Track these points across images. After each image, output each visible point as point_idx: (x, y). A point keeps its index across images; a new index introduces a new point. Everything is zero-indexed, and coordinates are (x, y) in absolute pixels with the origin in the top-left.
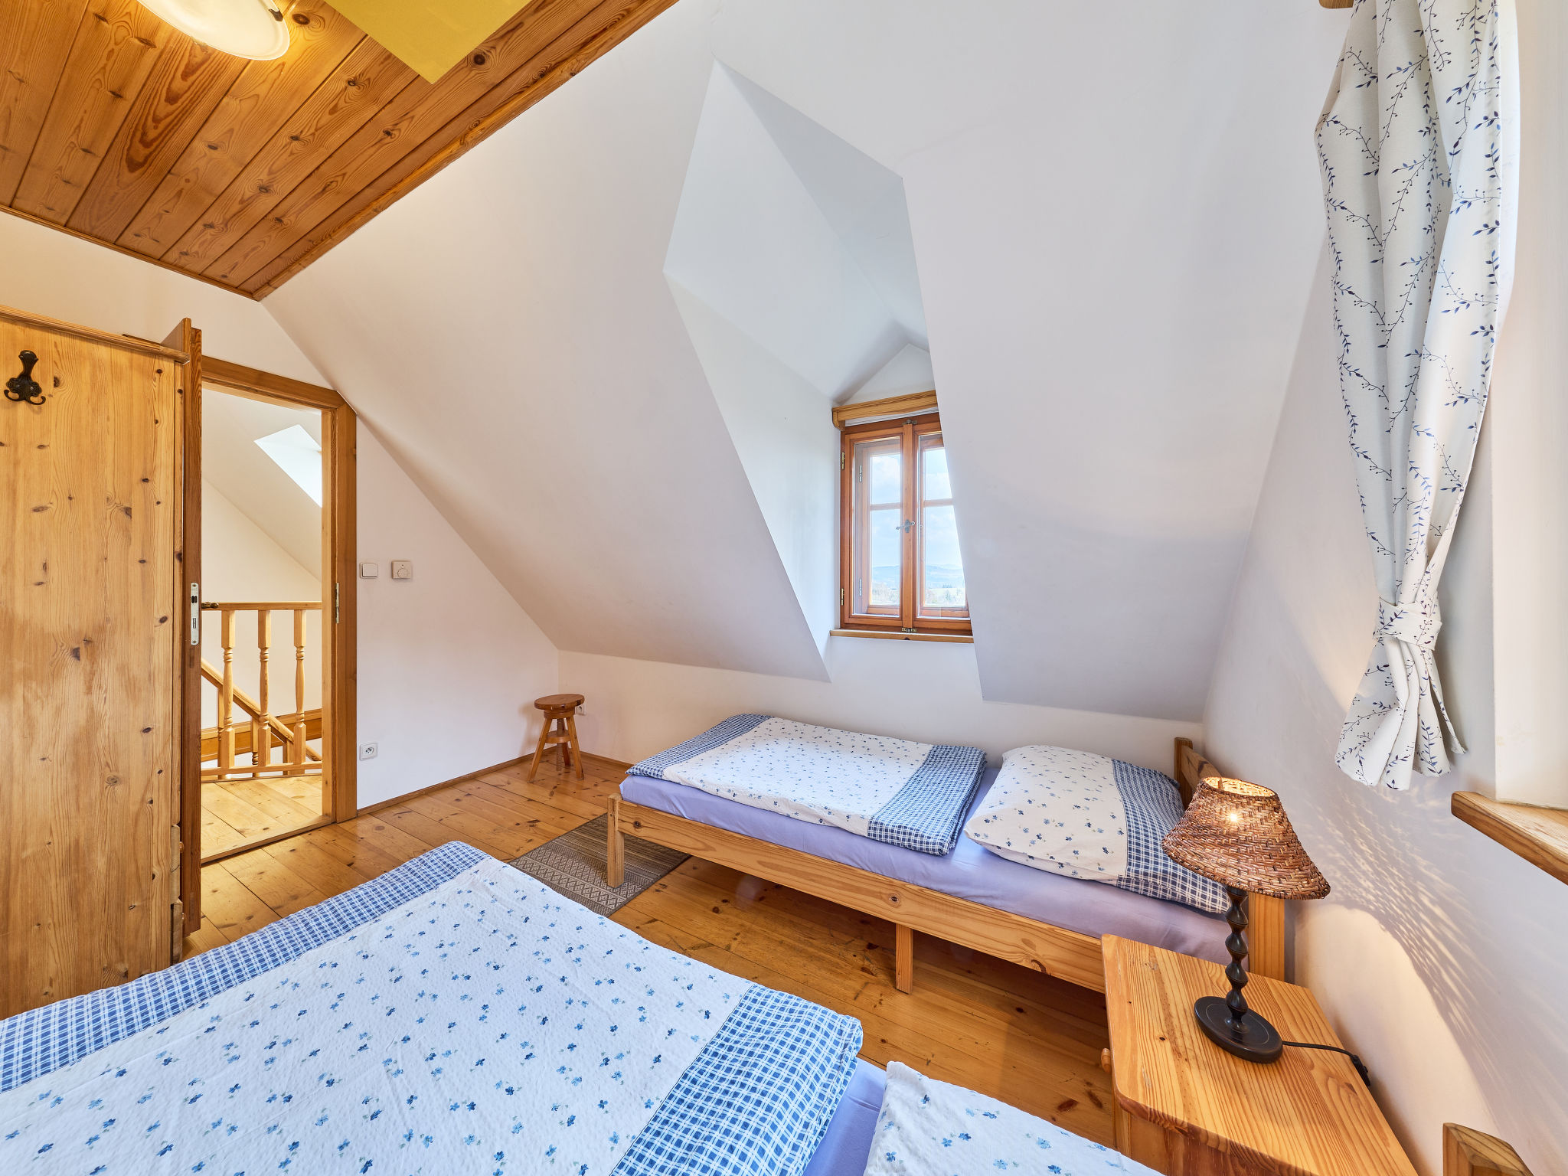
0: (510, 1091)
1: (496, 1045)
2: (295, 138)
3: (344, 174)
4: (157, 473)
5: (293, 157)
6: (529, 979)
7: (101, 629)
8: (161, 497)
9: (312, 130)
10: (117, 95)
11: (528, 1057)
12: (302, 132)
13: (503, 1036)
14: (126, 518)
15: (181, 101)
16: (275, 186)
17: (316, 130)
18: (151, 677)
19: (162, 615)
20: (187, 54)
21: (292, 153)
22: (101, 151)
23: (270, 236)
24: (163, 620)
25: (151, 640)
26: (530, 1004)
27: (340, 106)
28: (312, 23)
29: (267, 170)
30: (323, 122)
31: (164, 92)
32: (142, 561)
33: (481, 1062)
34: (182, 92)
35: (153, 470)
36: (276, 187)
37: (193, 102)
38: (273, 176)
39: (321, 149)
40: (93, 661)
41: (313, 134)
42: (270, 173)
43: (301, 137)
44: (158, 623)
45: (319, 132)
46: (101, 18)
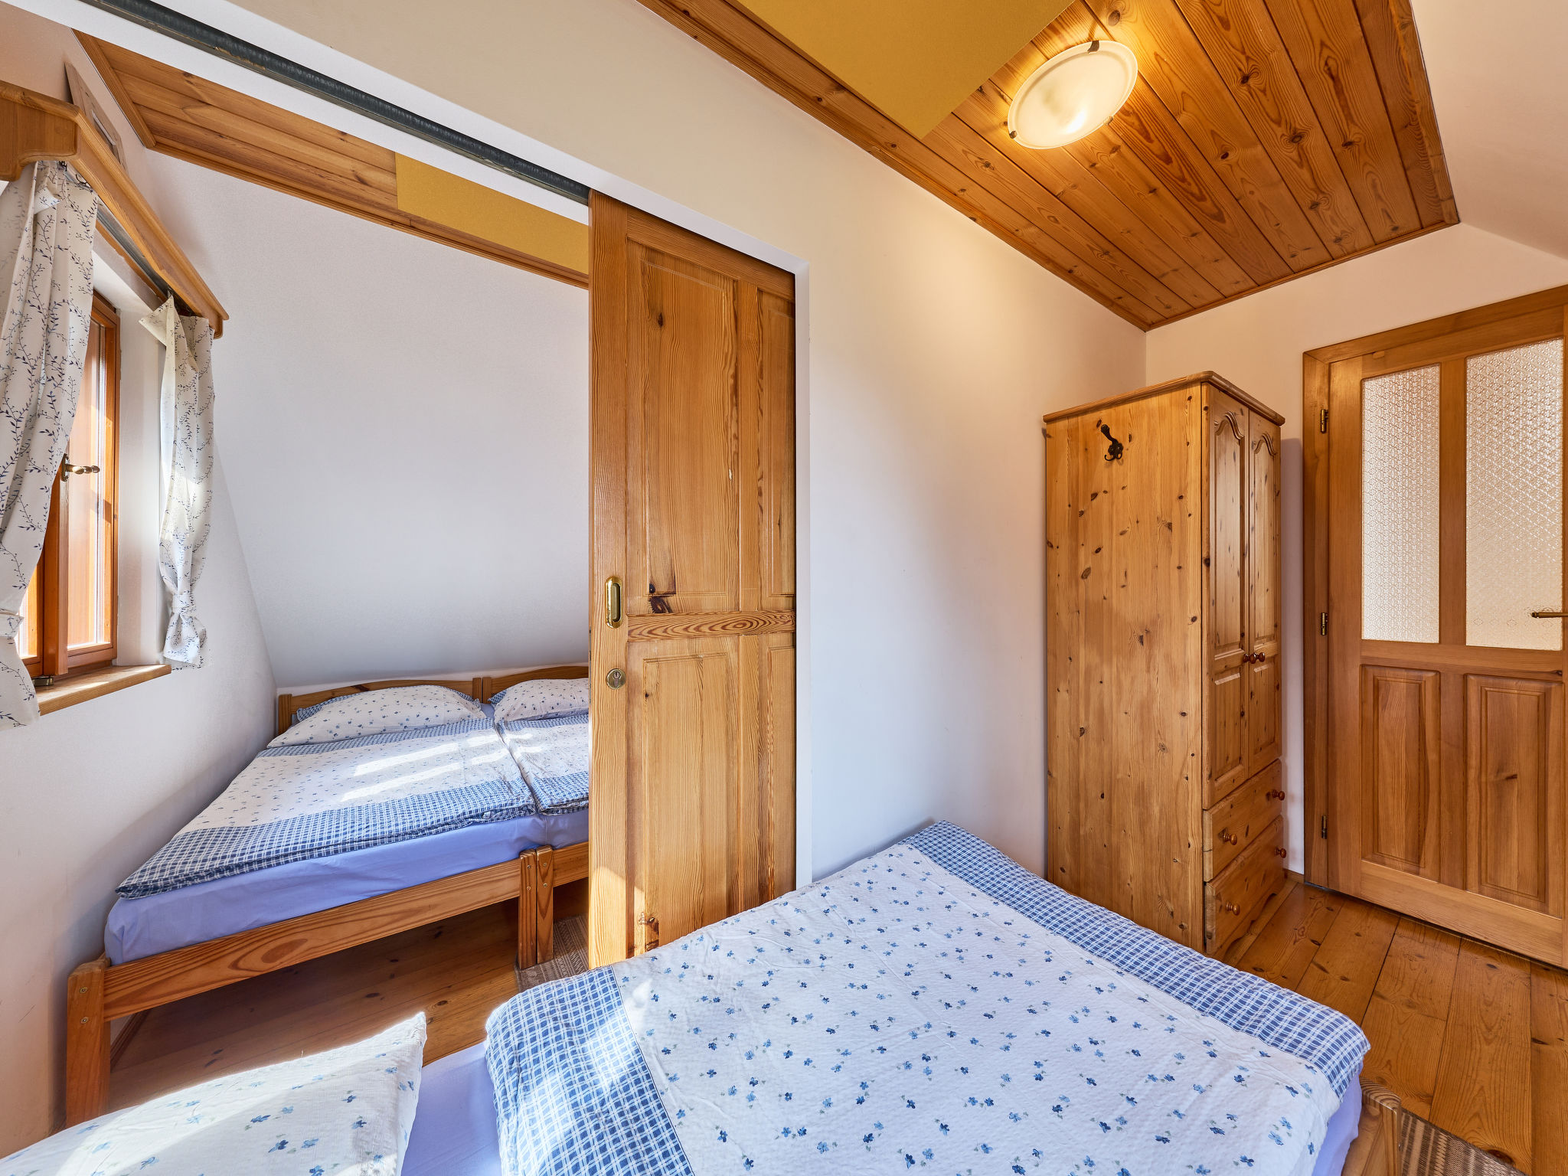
0: (869, 1138)
1: (933, 1119)
2: (1245, 79)
3: (1323, 44)
4: (1188, 490)
5: (1268, 92)
6: (1036, 1153)
7: (1154, 623)
8: (1192, 512)
9: (1243, 58)
10: (1153, 191)
11: (909, 1158)
12: (1240, 70)
13: (944, 1127)
14: (1169, 532)
15: (1170, 153)
16: (1298, 127)
17: (1244, 53)
18: (1186, 668)
19: (1192, 615)
20: (1130, 128)
21: (1264, 91)
22: (1196, 227)
23: (1365, 164)
24: (1194, 619)
25: (1185, 636)
26: (993, 1158)
27: (1222, 14)
28: (1119, 8)
29: (1274, 126)
30: (1235, 41)
31: (1161, 162)
32: (1179, 568)
33: (911, 1104)
34: (1162, 149)
35: (1186, 487)
36: (1299, 125)
37: (1174, 145)
38: (1283, 122)
39: (1272, 57)
40: (1151, 647)
41: (1248, 58)
42: (1279, 123)
43: (1246, 73)
44: (1190, 622)
45: (1247, 50)
46: (1093, 165)
